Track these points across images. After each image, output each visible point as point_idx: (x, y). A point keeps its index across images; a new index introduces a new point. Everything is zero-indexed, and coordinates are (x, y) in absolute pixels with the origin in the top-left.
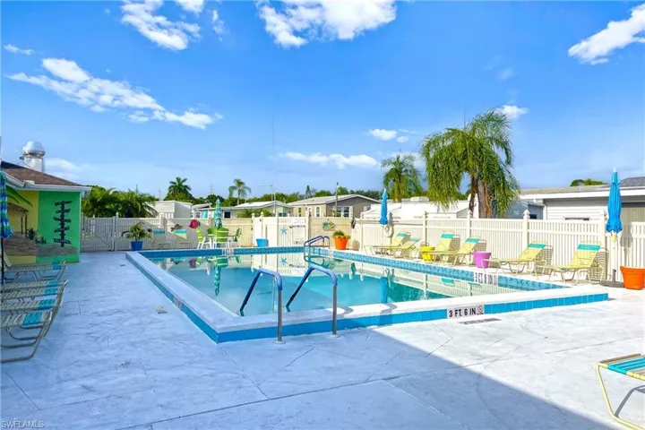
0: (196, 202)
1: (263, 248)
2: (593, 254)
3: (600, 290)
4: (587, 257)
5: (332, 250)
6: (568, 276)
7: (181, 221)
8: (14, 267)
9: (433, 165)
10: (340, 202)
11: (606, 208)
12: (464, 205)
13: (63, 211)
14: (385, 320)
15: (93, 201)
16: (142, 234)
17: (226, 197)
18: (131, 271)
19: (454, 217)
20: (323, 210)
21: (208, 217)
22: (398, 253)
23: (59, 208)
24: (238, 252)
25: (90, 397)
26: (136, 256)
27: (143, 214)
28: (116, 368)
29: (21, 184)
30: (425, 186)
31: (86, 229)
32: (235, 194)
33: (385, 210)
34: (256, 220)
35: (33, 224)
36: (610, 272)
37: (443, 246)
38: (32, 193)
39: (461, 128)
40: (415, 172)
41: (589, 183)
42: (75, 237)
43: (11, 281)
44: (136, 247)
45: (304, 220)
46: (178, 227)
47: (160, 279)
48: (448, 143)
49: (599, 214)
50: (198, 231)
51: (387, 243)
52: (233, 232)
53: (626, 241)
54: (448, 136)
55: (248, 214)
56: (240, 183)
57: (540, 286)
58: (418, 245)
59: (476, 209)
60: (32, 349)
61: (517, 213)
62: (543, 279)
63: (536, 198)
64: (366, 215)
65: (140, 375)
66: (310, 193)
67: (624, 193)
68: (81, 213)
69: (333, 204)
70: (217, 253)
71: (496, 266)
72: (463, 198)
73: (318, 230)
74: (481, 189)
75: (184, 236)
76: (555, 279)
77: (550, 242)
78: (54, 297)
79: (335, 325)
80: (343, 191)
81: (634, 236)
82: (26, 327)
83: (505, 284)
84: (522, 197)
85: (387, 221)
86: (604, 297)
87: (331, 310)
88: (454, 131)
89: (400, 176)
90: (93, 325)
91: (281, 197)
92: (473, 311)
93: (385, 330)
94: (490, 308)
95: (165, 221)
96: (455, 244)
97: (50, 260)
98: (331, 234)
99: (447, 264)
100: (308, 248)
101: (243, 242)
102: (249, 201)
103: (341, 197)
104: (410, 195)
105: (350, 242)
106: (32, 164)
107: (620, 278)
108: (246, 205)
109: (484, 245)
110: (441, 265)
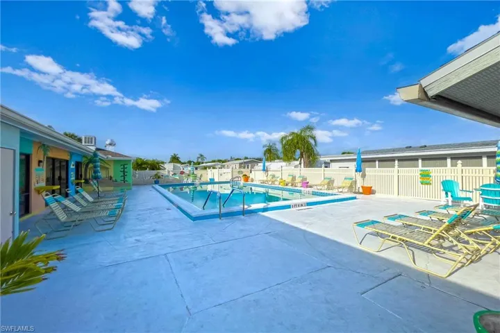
0: (183, 164)
1: (212, 182)
2: (351, 181)
3: (353, 195)
4: (348, 183)
5: (242, 182)
6: (340, 190)
7: (176, 171)
8: (103, 192)
9: (284, 147)
10: (245, 163)
11: (355, 163)
12: (297, 163)
13: (124, 168)
14: (265, 210)
15: (137, 164)
16: (159, 177)
17: (195, 161)
18: (154, 192)
19: (293, 168)
20: (238, 166)
21: (188, 169)
22: (270, 183)
23: (122, 167)
24: (201, 184)
25: (139, 244)
26: (157, 186)
27: (159, 169)
28: (149, 232)
29: (106, 157)
30: (281, 155)
31: (134, 176)
32: (200, 160)
33: (264, 166)
34: (209, 170)
35: (112, 174)
36: (357, 188)
37: (289, 179)
38: (110, 161)
39: (296, 131)
40: (277, 150)
41: (349, 153)
42: (130, 179)
43: (102, 197)
44: (156, 182)
45: (230, 170)
46: (175, 174)
47: (168, 196)
48: (290, 138)
49: (353, 166)
50: (184, 175)
51: (265, 179)
52: (199, 176)
53: (364, 176)
54: (291, 135)
55: (205, 168)
56: (201, 155)
57: (329, 195)
58: (278, 179)
59: (302, 164)
60: (112, 225)
61: (319, 165)
62: (330, 192)
63: (327, 159)
64: (256, 167)
65: (160, 235)
66: (232, 159)
67: (362, 157)
68: (132, 169)
69: (242, 163)
70: (192, 184)
71: (311, 187)
72: (297, 160)
73: (236, 174)
74: (304, 156)
75: (178, 178)
76: (335, 191)
77: (333, 177)
78: (121, 204)
79: (244, 212)
80: (246, 158)
81: (367, 173)
82: (109, 216)
83: (315, 194)
84: (321, 159)
85: (265, 170)
86: (355, 198)
87: (242, 206)
88: (293, 133)
89: (271, 152)
90: (139, 215)
91: (219, 161)
92: (302, 205)
93: (266, 214)
94: (309, 204)
95: (169, 172)
96: (294, 178)
97: (119, 188)
98: (241, 175)
99: (290, 187)
100: (232, 182)
101: (203, 180)
102: (206, 163)
103: (245, 161)
104: (275, 159)
105: (250, 178)
106: (110, 149)
107: (361, 190)
108: (204, 164)
109: (306, 179)
110: (288, 187)
